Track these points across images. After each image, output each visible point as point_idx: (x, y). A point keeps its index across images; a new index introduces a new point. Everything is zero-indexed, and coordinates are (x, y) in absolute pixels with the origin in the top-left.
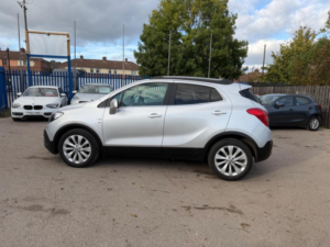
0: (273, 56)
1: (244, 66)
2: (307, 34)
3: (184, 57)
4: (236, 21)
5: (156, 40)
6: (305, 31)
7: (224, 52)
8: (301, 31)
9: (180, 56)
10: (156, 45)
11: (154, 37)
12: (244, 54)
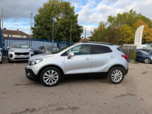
0: (91, 32)
1: (81, 36)
2: (104, 24)
3: (58, 31)
4: (78, 17)
5: (44, 22)
6: (103, 23)
7: (75, 30)
8: (101, 24)
9: (56, 30)
10: (44, 24)
11: (42, 20)
12: (82, 31)
